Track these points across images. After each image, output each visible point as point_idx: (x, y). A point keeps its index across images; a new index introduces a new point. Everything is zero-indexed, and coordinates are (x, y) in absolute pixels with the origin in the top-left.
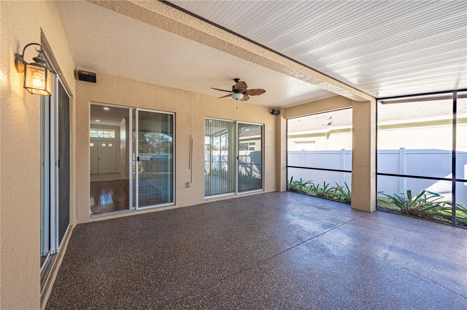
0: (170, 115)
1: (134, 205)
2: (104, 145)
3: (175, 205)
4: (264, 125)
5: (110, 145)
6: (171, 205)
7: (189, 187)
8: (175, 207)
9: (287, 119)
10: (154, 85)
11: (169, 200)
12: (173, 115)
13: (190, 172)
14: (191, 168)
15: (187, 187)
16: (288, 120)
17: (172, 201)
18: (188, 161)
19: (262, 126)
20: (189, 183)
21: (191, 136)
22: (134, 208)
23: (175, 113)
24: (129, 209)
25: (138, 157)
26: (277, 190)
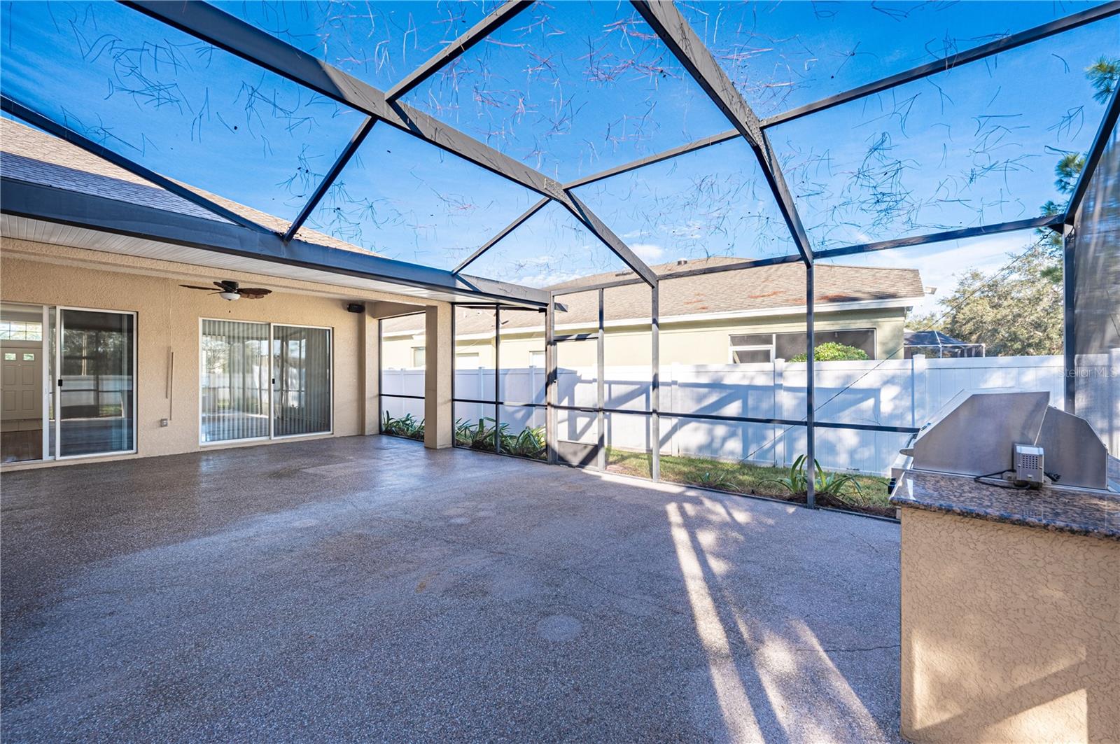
0: (128, 315)
1: (52, 453)
2: (11, 356)
3: (137, 453)
4: (333, 328)
5: (26, 357)
6: (129, 454)
7: (166, 425)
8: (136, 457)
9: (380, 320)
10: (93, 270)
11: (125, 445)
12: (132, 315)
13: (169, 402)
14: (169, 396)
15: (162, 426)
16: (383, 321)
17: (130, 447)
18: (165, 386)
19: (329, 330)
20: (166, 420)
21: (169, 348)
22: (51, 458)
23: (137, 313)
24: (42, 459)
25: (59, 381)
26: (361, 434)
